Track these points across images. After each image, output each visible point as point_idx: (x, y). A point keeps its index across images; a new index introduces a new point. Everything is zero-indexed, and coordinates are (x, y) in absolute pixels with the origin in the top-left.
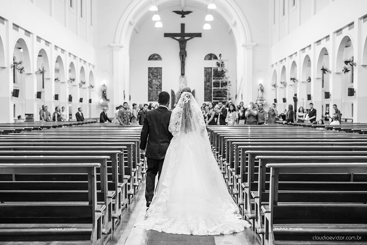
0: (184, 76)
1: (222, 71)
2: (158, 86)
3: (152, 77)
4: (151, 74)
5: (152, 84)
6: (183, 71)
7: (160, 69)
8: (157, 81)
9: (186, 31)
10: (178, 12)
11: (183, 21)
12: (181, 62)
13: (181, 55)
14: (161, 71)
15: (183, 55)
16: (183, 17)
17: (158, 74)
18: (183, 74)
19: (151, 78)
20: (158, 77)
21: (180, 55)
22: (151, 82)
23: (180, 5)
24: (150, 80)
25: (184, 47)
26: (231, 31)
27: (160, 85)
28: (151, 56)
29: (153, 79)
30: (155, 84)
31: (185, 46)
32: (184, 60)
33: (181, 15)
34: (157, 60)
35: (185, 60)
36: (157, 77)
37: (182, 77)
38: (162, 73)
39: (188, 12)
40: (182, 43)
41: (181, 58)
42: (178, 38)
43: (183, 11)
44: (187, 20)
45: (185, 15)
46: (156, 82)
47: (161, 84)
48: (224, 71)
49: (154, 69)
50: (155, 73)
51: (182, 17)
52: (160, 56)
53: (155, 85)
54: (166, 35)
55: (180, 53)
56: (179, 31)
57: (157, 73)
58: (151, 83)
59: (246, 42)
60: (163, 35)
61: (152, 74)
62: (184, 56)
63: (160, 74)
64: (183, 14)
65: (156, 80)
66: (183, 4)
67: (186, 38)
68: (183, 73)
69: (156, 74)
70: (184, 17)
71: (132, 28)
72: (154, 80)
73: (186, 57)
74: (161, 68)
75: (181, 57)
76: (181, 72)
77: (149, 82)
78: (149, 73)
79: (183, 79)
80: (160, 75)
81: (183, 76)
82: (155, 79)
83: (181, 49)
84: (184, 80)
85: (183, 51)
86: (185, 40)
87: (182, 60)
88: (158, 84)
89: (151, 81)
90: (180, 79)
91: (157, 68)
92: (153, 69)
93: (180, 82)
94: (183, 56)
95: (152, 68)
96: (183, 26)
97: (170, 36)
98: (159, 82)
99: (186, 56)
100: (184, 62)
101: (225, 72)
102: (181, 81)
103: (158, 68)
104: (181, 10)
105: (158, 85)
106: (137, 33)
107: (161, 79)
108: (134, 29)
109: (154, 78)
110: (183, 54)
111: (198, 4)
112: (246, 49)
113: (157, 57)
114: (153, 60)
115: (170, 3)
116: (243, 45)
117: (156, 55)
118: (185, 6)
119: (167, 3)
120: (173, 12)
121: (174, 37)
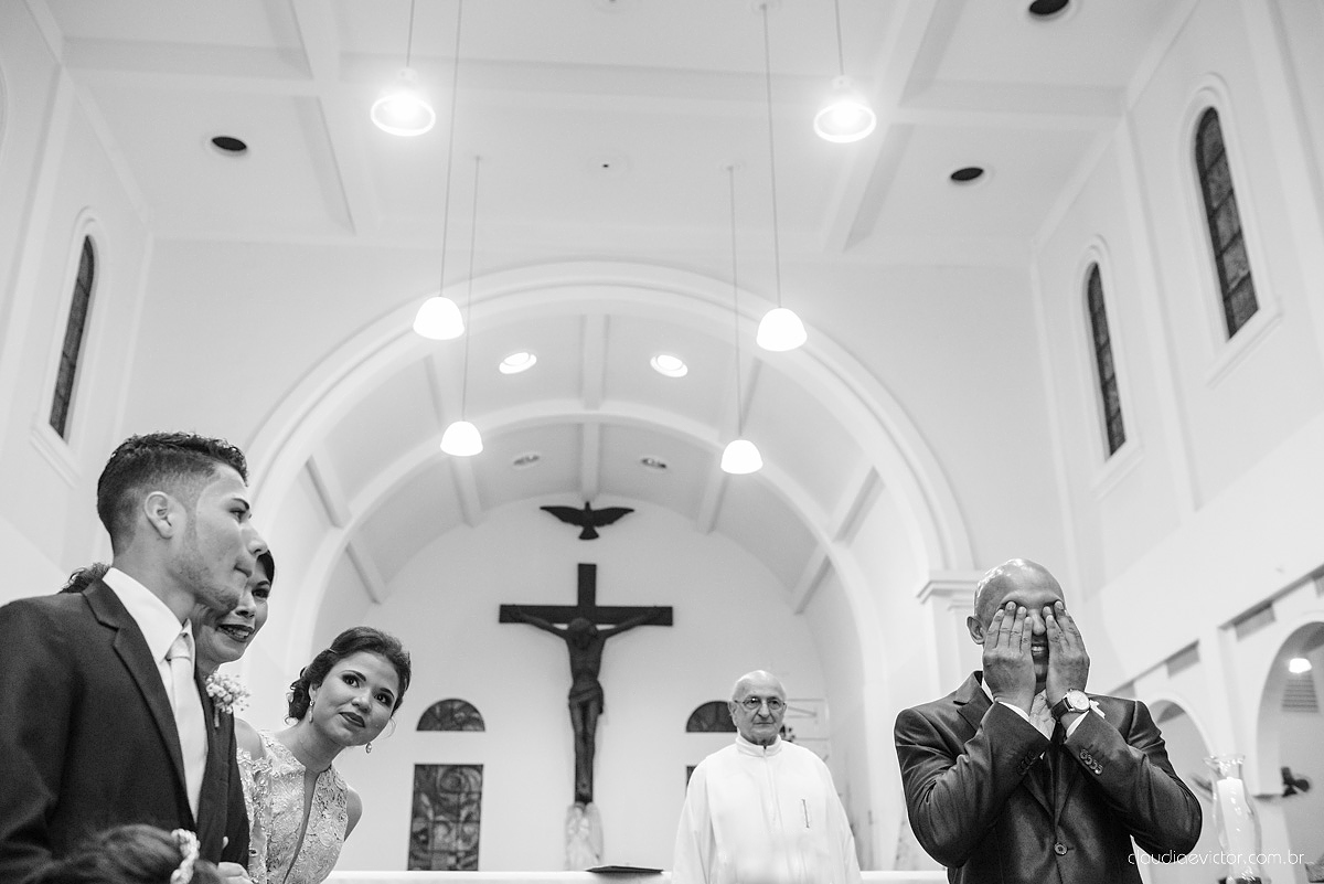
0: (590, 806)
2: (458, 860)
3: (430, 814)
4: (425, 799)
5: (429, 848)
6: (585, 781)
7: (475, 773)
8: (454, 833)
9: (604, 598)
10: (564, 514)
11: (588, 552)
12: (576, 736)
13: (576, 702)
14: (480, 784)
15: (586, 705)
16: (588, 535)
17: (463, 798)
18: (584, 798)
19: (426, 818)
20: (464, 813)
21: (571, 707)
22: (423, 837)
23: (576, 484)
24: (420, 826)
25: (590, 666)
26: (827, 566)
27: (468, 853)
28: (431, 710)
29: (437, 823)
30: (444, 848)
31: (598, 662)
32: (589, 730)
33: (580, 530)
34: (461, 730)
35: (594, 729)
36: (459, 815)
37: (578, 811)
38: (480, 794)
39: (613, 515)
40: (584, 649)
41: (578, 717)
42: (563, 627)
43: (588, 505)
44: (606, 549)
45: (598, 530)
46: (447, 840)
47: (476, 847)
49: (445, 776)
50: (447, 792)
51: (583, 537)
52: (476, 711)
53: (442, 852)
54: (510, 614)
55: (573, 695)
56: (569, 598)
57: (459, 793)
58: (426, 842)
59: (947, 566)
60: (496, 615)
61: (435, 800)
62: (593, 707)
63: (475, 797)
64: (589, 521)
65: (450, 830)
66: (589, 481)
67: (600, 627)
68: (585, 791)
69: (453, 799)
70: (594, 536)
71: (334, 542)
72: (441, 831)
73: (601, 719)
74: (479, 768)
75: (578, 713)
76: (576, 788)
77: (414, 836)
78: (416, 793)
79: (585, 822)
80: (469, 802)
81: (584, 811)
82: (445, 823)
83: (577, 674)
84: (590, 828)
85: (582, 686)
86: (598, 633)
87: (580, 728)
88: (460, 846)
89: (424, 831)
90: (568, 821)
91: (462, 766)
92: (441, 771)
93: (569, 840)
94: (584, 707)
95: (436, 767)
96: (587, 574)
97: (527, 617)
98: (467, 839)
99: (601, 711)
100: (593, 737)
102: (577, 831)
103: (464, 770)
104: (581, 506)
105: (461, 855)
106: (375, 601)
107: (474, 819)
108: (349, 550)
109: (441, 818)
110: (585, 698)
111: (663, 466)
112: (950, 609)
113: (460, 717)
114: (441, 730)
115: (531, 457)
116: (930, 583)
117: (456, 706)
118: (600, 489)
119: (519, 457)
120: (543, 508)
121: (547, 624)
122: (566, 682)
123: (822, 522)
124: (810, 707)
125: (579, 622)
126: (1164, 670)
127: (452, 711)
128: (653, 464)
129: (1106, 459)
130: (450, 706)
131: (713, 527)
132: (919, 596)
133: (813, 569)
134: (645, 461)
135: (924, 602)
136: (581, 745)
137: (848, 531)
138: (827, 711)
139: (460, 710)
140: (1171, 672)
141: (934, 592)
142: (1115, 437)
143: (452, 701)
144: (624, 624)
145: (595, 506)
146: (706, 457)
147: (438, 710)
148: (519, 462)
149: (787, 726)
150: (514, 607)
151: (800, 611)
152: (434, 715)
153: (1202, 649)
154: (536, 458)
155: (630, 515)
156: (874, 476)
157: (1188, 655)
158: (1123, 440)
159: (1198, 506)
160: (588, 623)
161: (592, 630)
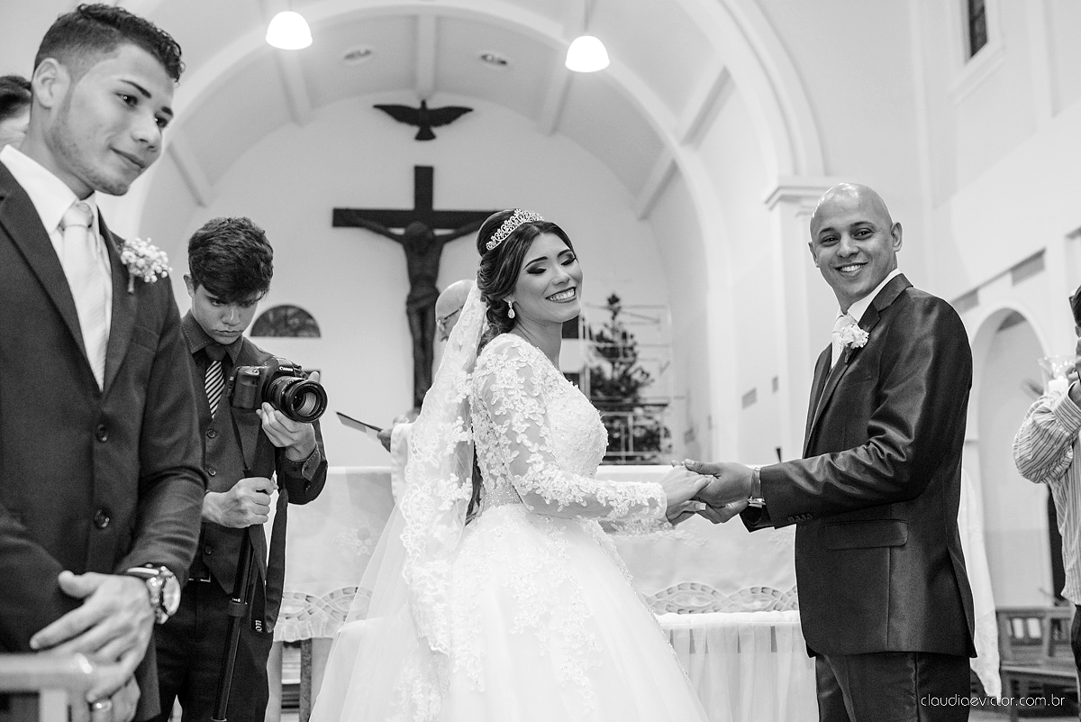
1: (626, 377)
6: (424, 387)
9: (441, 203)
10: (399, 113)
11: (425, 154)
12: (414, 341)
13: (414, 308)
15: (423, 311)
16: (425, 135)
21: (409, 313)
23: (411, 82)
25: (429, 272)
26: (674, 170)
28: (264, 316)
31: (436, 269)
32: (428, 335)
33: (415, 130)
34: (296, 336)
35: (432, 336)
39: (450, 115)
40: (422, 254)
41: (417, 327)
42: (400, 231)
43: (424, 103)
44: (444, 150)
45: (435, 130)
48: (637, 377)
51: (420, 137)
52: (310, 317)
54: (344, 218)
55: (411, 300)
56: (403, 199)
59: (796, 172)
60: (329, 218)
62: (431, 314)
64: (426, 121)
67: (438, 232)
70: (431, 137)
75: (416, 321)
76: (416, 394)
83: (414, 279)
85: (421, 293)
86: (436, 238)
87: (419, 335)
94: (423, 314)
96: (424, 178)
100: (431, 342)
101: (638, 385)
104: (416, 105)
106: (201, 203)
108: (170, 150)
110: (423, 304)
111: (503, 63)
112: (797, 215)
113: (294, 324)
114: (275, 336)
115: (363, 51)
116: (779, 189)
117: (290, 312)
118: (437, 87)
119: (349, 51)
120: (377, 107)
121: (382, 228)
122: (404, 289)
123: (670, 124)
124: (653, 313)
125: (417, 227)
126: (1009, 278)
127: (286, 318)
128: (493, 61)
129: (966, 61)
130: (283, 312)
131: (555, 129)
132: (767, 202)
133: (659, 173)
134: (484, 57)
135: (771, 208)
136: (419, 352)
137: (696, 134)
138: (670, 318)
139: (294, 316)
140: (1015, 281)
141: (783, 199)
142: (977, 38)
143: (286, 307)
144: (463, 229)
145: (431, 105)
146: (550, 53)
147: (271, 316)
148: (350, 56)
149: (629, 332)
150: (347, 211)
151: (645, 217)
152: (268, 321)
153: (1048, 258)
154: (367, 53)
155: (469, 114)
156: (725, 78)
157: (1033, 264)
158: (984, 41)
159: (1055, 113)
160: (425, 228)
161: (429, 235)
